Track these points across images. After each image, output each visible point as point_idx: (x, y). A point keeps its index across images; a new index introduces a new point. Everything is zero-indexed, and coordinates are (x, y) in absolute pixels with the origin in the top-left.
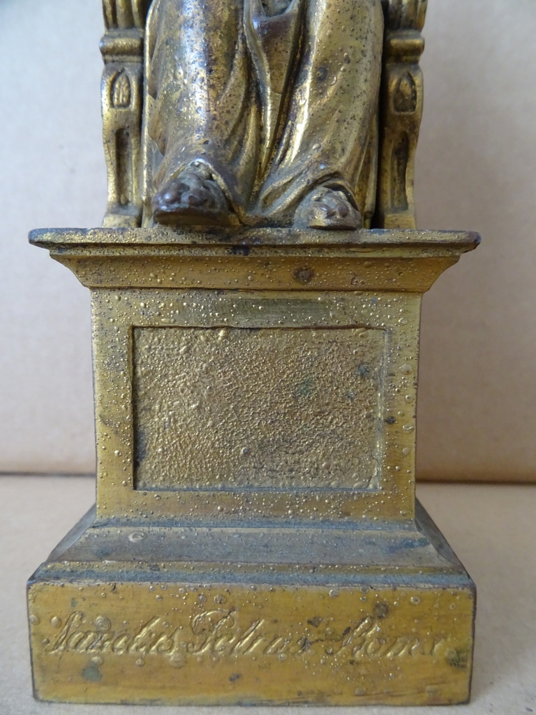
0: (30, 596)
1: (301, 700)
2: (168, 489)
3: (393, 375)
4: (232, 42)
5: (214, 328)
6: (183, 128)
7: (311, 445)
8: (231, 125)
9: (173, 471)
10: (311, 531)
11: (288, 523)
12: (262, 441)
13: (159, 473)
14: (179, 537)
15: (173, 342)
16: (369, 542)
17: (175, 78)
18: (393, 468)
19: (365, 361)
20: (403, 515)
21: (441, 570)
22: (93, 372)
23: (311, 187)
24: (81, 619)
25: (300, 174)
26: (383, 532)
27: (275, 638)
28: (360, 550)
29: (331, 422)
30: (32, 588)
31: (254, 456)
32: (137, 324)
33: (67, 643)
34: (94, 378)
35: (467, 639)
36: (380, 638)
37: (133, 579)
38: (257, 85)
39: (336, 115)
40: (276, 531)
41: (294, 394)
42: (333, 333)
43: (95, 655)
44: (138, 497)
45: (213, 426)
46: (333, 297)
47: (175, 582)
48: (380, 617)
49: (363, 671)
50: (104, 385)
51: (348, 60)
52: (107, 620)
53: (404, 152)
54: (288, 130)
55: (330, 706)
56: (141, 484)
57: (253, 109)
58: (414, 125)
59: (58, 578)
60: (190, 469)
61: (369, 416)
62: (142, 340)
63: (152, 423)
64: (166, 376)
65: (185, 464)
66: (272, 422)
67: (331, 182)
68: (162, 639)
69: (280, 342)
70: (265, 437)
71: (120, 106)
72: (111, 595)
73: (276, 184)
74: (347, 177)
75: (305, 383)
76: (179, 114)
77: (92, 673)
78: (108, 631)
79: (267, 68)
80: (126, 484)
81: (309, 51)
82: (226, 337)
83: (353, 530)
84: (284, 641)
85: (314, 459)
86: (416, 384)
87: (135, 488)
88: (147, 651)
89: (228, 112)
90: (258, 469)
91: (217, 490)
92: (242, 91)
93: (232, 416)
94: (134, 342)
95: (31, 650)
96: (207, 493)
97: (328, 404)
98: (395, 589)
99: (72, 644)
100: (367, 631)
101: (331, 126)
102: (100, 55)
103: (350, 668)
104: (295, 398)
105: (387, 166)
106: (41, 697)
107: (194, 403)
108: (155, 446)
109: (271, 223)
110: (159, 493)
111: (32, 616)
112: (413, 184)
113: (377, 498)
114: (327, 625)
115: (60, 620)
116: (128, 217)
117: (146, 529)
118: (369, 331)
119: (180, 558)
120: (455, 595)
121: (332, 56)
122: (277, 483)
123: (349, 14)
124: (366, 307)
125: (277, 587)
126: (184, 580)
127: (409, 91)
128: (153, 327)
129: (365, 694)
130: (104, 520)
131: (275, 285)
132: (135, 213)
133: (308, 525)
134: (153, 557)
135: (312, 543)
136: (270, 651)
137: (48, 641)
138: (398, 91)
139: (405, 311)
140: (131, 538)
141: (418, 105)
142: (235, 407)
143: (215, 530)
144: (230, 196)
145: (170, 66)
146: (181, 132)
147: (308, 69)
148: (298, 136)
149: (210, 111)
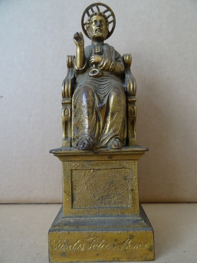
0: (49, 235)
1: (113, 260)
2: (80, 208)
3: (132, 179)
4: (93, 109)
5: (90, 169)
6: (83, 127)
7: (114, 197)
8: (93, 127)
9: (81, 204)
10: (115, 218)
11: (109, 216)
12: (102, 196)
13: (78, 204)
14: (83, 220)
15: (81, 173)
16: (128, 220)
17: (81, 117)
18: (133, 202)
19: (126, 176)
20: (137, 213)
21: (145, 226)
22: (62, 180)
23: (111, 139)
24: (61, 241)
25: (109, 136)
26: (132, 218)
27: (107, 244)
28: (126, 222)
29: (118, 191)
30: (50, 233)
31: (100, 200)
32: (72, 169)
33: (58, 247)
34: (62, 182)
35: (152, 244)
36: (132, 244)
37: (73, 231)
38: (99, 117)
39: (116, 123)
40: (106, 218)
41: (109, 184)
42: (118, 170)
43: (64, 250)
44: (73, 211)
45: (90, 192)
46: (117, 161)
47: (83, 231)
48: (131, 238)
49: (128, 252)
50: (65, 183)
51: (118, 111)
52: (67, 241)
53: (133, 123)
54: (105, 126)
55: (121, 261)
56: (73, 207)
57: (98, 122)
58: (135, 118)
59: (55, 231)
60: (85, 203)
61: (127, 189)
62: (74, 172)
63: (76, 192)
64: (79, 181)
65: (84, 202)
66: (104, 191)
67: (115, 137)
68: (80, 245)
69: (106, 172)
70: (103, 195)
71: (66, 116)
72: (68, 234)
73: (104, 138)
74: (119, 135)
75: (112, 182)
76: (82, 124)
77: (63, 254)
78: (67, 244)
79: (101, 115)
80: (70, 208)
81: (109, 110)
82: (93, 171)
83: (125, 217)
84: (109, 245)
85: (115, 200)
86: (137, 181)
87: (72, 208)
88: (77, 248)
89: (93, 124)
90: (101, 203)
91: (92, 208)
92: (95, 119)
93: (95, 190)
94: (72, 173)
95: (49, 249)
96: (89, 209)
97: (117, 186)
98: (134, 231)
99: (59, 247)
100: (129, 242)
101: (115, 125)
102: (62, 104)
103: (125, 252)
104: (110, 185)
105: (129, 127)
106: (51, 261)
107: (86, 187)
108: (77, 198)
109: (103, 147)
110: (78, 209)
111: (49, 240)
112: (136, 131)
113: (130, 209)
114: (119, 240)
115: (56, 241)
116: (68, 141)
117: (75, 218)
118: (126, 169)
119: (84, 225)
120: (149, 232)
121: (114, 111)
122: (106, 206)
123: (118, 102)
124: (125, 164)
125: (107, 232)
126: (85, 230)
127: (133, 111)
128: (76, 170)
129: (129, 258)
130: (65, 216)
131: (104, 160)
132: (70, 140)
133: (114, 216)
134: (77, 225)
135: (115, 221)
136: (106, 248)
137: (53, 247)
138: (131, 111)
139: (134, 164)
140: (72, 221)
141: (136, 114)
142: (96, 188)
143: (91, 218)
144: (94, 143)
145: (80, 114)
146: (82, 128)
147: (110, 113)
148: (108, 127)
149: (89, 125)
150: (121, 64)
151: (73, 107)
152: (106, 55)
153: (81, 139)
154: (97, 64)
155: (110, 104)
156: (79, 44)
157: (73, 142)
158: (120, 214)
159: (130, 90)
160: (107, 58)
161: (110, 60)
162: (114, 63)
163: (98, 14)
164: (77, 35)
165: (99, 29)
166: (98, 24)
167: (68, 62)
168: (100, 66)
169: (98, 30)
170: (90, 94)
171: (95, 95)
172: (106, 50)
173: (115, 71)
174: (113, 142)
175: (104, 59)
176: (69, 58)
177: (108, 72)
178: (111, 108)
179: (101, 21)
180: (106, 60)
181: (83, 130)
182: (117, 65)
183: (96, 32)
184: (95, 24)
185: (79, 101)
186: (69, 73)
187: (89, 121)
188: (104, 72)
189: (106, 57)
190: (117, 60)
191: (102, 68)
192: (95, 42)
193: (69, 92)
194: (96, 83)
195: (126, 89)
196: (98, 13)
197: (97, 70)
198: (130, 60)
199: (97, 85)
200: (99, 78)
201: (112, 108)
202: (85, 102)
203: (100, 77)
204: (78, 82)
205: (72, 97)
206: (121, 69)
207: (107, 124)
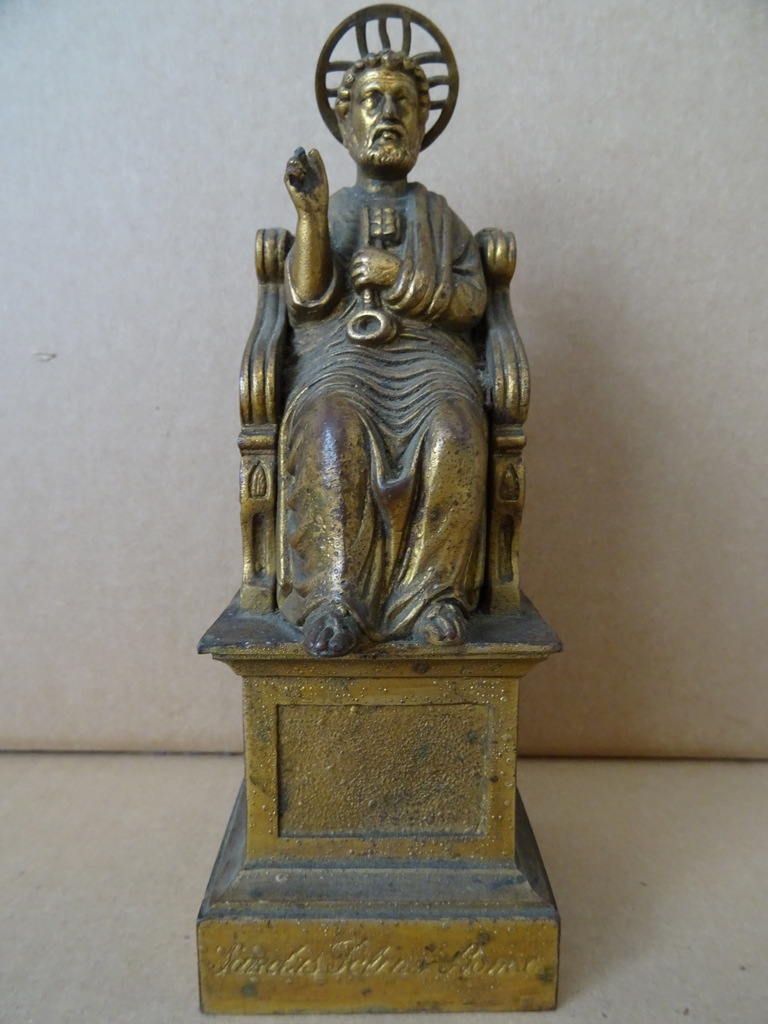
0: (200, 931)
1: (419, 1008)
2: (307, 836)
3: (496, 742)
4: (361, 497)
5: (346, 706)
7: (427, 798)
9: (311, 820)
10: (428, 871)
11: (407, 865)
12: (387, 795)
13: (299, 822)
14: (318, 877)
15: (312, 716)
16: (476, 880)
17: (315, 521)
18: (496, 818)
19: (474, 729)
20: (506, 855)
21: (533, 904)
22: (244, 742)
23: (427, 605)
24: (242, 948)
25: (417, 594)
26: (488, 871)
27: (399, 961)
28: (469, 888)
29: (445, 779)
30: (202, 924)
31: (380, 808)
32: (282, 703)
33: (230, 967)
35: (554, 958)
36: (483, 959)
37: (284, 916)
38: (383, 523)
39: (447, 544)
40: (400, 871)
41: (414, 757)
42: (446, 708)
43: (252, 976)
44: (283, 843)
45: (345, 783)
46: (446, 681)
47: (319, 918)
48: (483, 944)
49: (469, 985)
50: (254, 753)
51: (456, 503)
52: (264, 949)
53: (510, 526)
54: (407, 554)
55: (443, 1012)
56: (284, 832)
57: (379, 543)
58: (517, 511)
59: (221, 916)
60: (326, 818)
61: (477, 775)
62: (285, 714)
63: (294, 781)
64: (305, 743)
65: (322, 815)
66: (395, 780)
68: (307, 963)
69: (402, 716)
70: (389, 792)
71: (257, 496)
72: (266, 929)
73: (399, 602)
75: (424, 748)
76: (319, 549)
77: (250, 990)
78: (264, 957)
79: (391, 516)
80: (271, 833)
81: (425, 497)
82: (356, 712)
83: (463, 869)
84: (406, 962)
85: (431, 809)
86: (515, 750)
87: (279, 835)
88: (296, 971)
89: (360, 554)
90: (383, 819)
91: (349, 836)
92: (370, 535)
93: (362, 775)
94: (278, 718)
95: (199, 973)
96: (341, 839)
97: (442, 765)
98: (495, 922)
99: (233, 966)
100: (473, 954)
101: (443, 553)
102: (238, 450)
103: (460, 982)
104: (415, 760)
105: (495, 539)
106: (206, 1009)
107: (329, 765)
108: (296, 800)
109: (395, 637)
110: (301, 840)
111: (201, 947)
112: (518, 554)
113: (482, 841)
114: (441, 949)
115: (223, 950)
116: (264, 589)
117: (290, 870)
118: (477, 706)
119: (321, 897)
120: (543, 925)
121: (442, 502)
122: (400, 829)
123: (457, 469)
124: (472, 688)
125: (401, 923)
126: (325, 916)
127: (512, 483)
128: (295, 706)
129: (471, 1003)
130: (253, 862)
131: (397, 675)
132: (270, 584)
133: (427, 866)
134: (299, 898)
135: (429, 881)
136: (395, 970)
137: (214, 966)
138: (503, 483)
139: (506, 692)
140: (277, 878)
141: (521, 495)
142: (365, 768)
143: (348, 871)
144: (363, 625)
145: (310, 510)
146: (320, 564)
147: (424, 512)
148: (416, 561)
149: (345, 556)
150: (474, 288)
151: (282, 462)
152: (416, 249)
153: (315, 608)
154: (377, 288)
155: (427, 474)
156: (308, 204)
157: (282, 598)
158: (446, 856)
159: (505, 403)
160: (420, 270)
161: (433, 278)
162: (446, 291)
163: (387, 64)
164: (301, 166)
165: (390, 131)
166: (387, 109)
167: (260, 260)
168: (391, 297)
169: (386, 136)
170: (353, 437)
171: (372, 438)
172: (416, 223)
173: (450, 319)
174: (432, 619)
175: (409, 273)
176: (267, 244)
177: (424, 320)
178: (431, 490)
179: (397, 96)
180: (417, 276)
181: (322, 574)
182: (459, 291)
183: (377, 142)
184: (374, 106)
185: (309, 459)
186: (265, 306)
187: (348, 542)
188: (405, 322)
189: (416, 260)
190: (459, 267)
191: (397, 307)
192: (370, 180)
193: (269, 403)
194: (373, 374)
195: (488, 397)
196: (385, 58)
197: (379, 317)
198: (510, 260)
199: (379, 381)
200: (386, 348)
201: (434, 492)
202: (333, 470)
203: (390, 343)
204: (302, 353)
205: (279, 422)
206: (474, 307)
207: (413, 547)
